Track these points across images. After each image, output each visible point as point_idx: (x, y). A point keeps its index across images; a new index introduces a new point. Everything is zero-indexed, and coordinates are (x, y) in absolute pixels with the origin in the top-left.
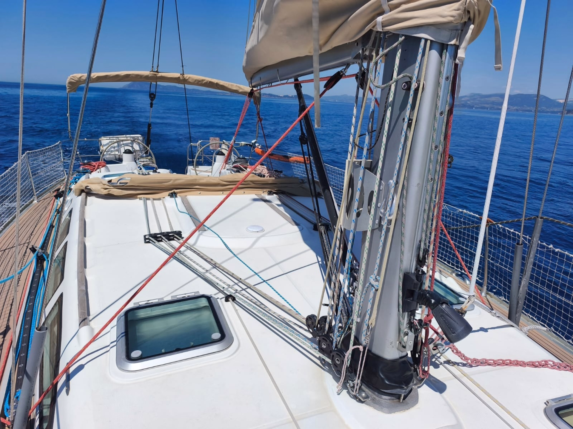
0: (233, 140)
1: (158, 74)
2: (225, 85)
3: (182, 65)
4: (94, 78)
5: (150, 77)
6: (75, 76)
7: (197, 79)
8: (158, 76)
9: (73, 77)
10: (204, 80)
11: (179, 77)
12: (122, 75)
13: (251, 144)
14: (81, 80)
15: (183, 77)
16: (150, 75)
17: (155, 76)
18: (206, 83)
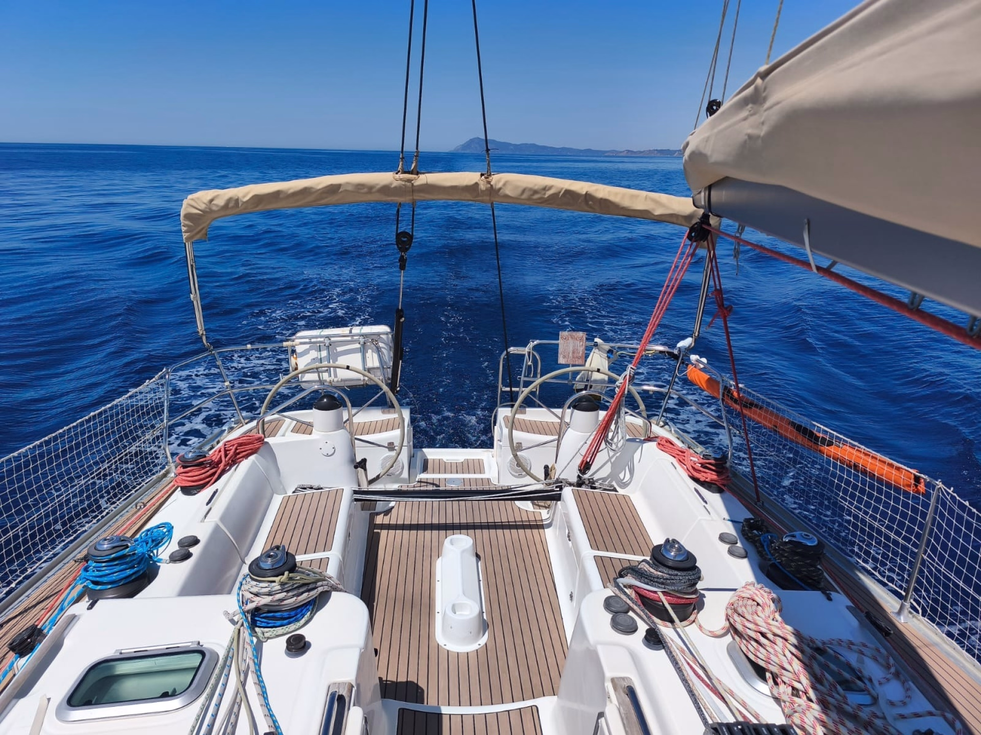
0: (627, 373)
1: (415, 179)
2: (612, 198)
3: (485, 149)
4: (245, 199)
5: (395, 187)
6: (198, 198)
7: (530, 186)
8: (417, 183)
9: (192, 199)
10: (550, 188)
11: (477, 184)
12: (320, 187)
13: (676, 352)
14: (214, 208)
15: (489, 183)
16: (395, 184)
17: (408, 184)
18: (555, 196)
